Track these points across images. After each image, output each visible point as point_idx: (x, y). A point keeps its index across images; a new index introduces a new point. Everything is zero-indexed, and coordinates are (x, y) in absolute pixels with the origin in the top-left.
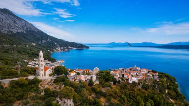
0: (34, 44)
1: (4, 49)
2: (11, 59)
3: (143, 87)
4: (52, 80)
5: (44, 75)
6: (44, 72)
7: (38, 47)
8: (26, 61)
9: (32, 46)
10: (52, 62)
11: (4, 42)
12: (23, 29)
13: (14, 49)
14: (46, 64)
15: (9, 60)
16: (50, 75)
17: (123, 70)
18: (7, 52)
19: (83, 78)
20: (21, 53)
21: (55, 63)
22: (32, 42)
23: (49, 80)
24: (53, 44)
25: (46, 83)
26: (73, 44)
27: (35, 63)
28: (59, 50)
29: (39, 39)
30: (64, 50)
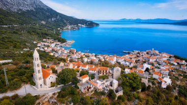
0: (43, 22)
1: (13, 29)
2: (19, 40)
3: (180, 93)
4: (54, 94)
5: (43, 85)
6: (42, 80)
7: (47, 25)
8: (35, 42)
9: (42, 25)
10: (62, 43)
11: (14, 21)
12: (32, 7)
13: (23, 29)
14: (56, 45)
15: (18, 42)
16: (53, 85)
17: (139, 53)
18: (17, 33)
19: (100, 85)
20: (31, 34)
21: (65, 44)
22: (42, 20)
23: (51, 94)
24: (63, 21)
25: (46, 100)
26: (83, 22)
27: (44, 45)
28: (69, 28)
29: (48, 17)
30: (74, 28)
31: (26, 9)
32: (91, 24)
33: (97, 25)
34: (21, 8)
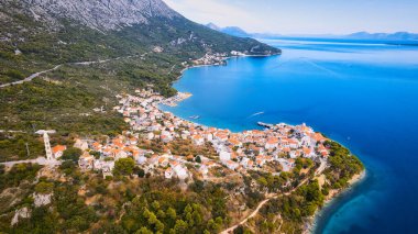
2: (96, 92)
4: (56, 166)
5: (52, 158)
6: (51, 154)
8: (118, 96)
10: (166, 98)
13: (112, 68)
14: (153, 101)
15: (92, 95)
16: (58, 159)
20: (120, 78)
21: (170, 99)
22: (156, 44)
23: (53, 165)
24: (199, 45)
25: (49, 169)
26: (244, 45)
27: (132, 102)
28: (206, 61)
29: (172, 37)
30: (216, 62)
31: (132, 21)
32: (259, 51)
33: (276, 51)
34: (123, 20)
